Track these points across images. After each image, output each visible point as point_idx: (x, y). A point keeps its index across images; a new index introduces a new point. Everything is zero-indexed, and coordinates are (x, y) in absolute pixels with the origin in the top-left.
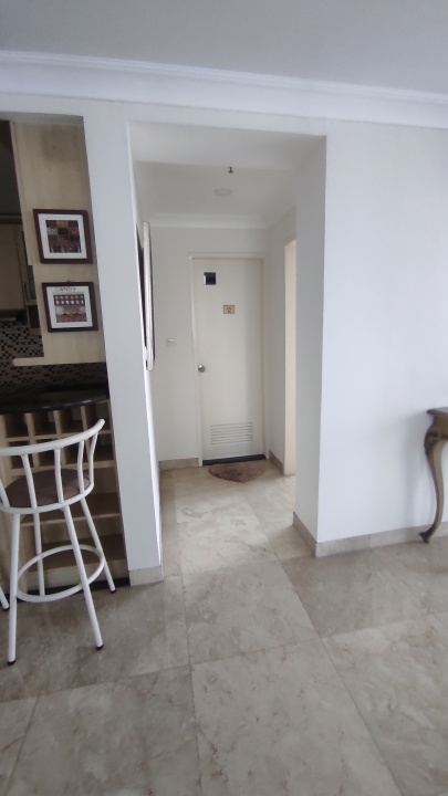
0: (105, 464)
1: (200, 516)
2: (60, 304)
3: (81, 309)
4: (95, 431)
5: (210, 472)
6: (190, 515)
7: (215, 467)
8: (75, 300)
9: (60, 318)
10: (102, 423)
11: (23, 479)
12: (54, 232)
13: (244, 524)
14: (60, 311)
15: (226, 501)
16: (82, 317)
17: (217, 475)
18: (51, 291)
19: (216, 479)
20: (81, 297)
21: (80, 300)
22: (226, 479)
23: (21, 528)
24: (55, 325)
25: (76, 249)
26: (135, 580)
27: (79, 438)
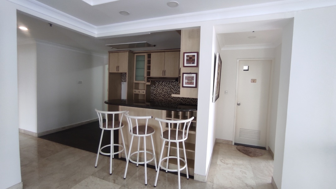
0: (192, 132)
1: (227, 164)
2: (187, 79)
3: (193, 81)
4: (190, 120)
5: (237, 148)
6: (223, 163)
7: (239, 147)
8: (191, 78)
9: (186, 83)
10: (193, 118)
11: (168, 131)
12: (188, 58)
13: (246, 174)
14: (187, 81)
15: (240, 162)
16: (193, 84)
17: (239, 150)
18: (185, 75)
19: (238, 151)
20: (193, 77)
21: (193, 78)
22: (243, 153)
23: (165, 147)
24: (184, 85)
25: (193, 63)
26: (196, 178)
27: (185, 121)
